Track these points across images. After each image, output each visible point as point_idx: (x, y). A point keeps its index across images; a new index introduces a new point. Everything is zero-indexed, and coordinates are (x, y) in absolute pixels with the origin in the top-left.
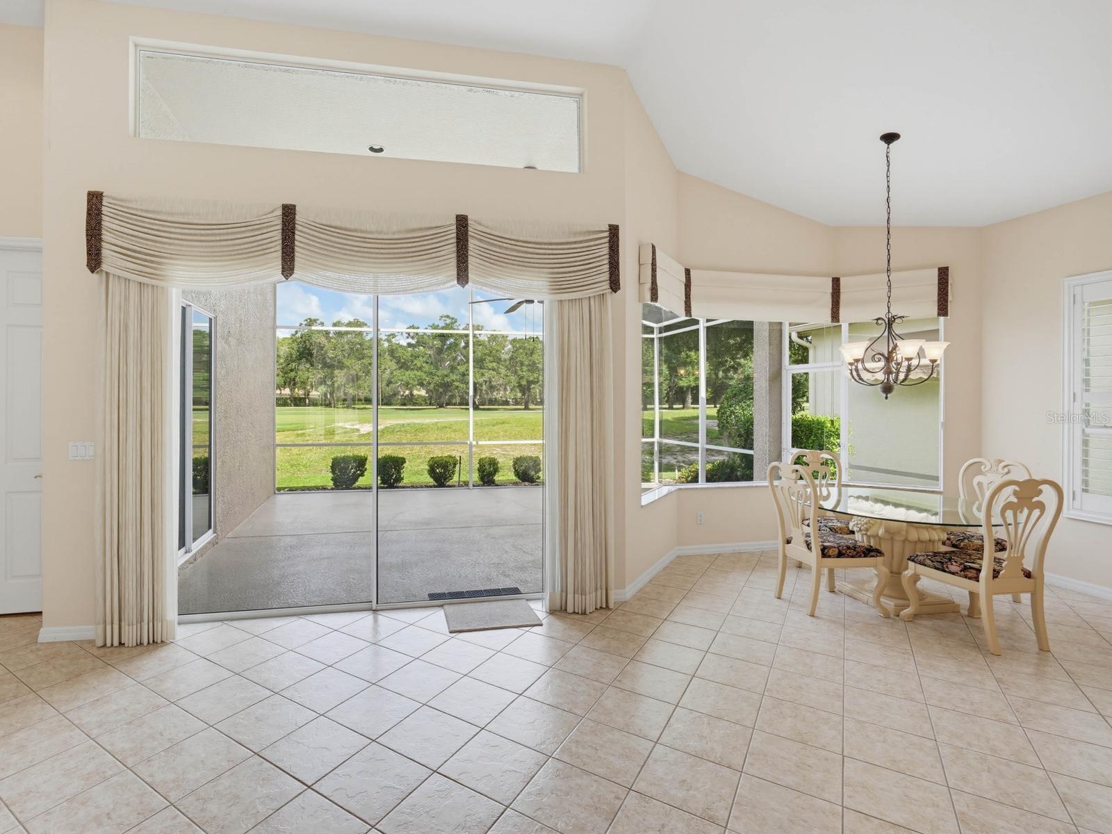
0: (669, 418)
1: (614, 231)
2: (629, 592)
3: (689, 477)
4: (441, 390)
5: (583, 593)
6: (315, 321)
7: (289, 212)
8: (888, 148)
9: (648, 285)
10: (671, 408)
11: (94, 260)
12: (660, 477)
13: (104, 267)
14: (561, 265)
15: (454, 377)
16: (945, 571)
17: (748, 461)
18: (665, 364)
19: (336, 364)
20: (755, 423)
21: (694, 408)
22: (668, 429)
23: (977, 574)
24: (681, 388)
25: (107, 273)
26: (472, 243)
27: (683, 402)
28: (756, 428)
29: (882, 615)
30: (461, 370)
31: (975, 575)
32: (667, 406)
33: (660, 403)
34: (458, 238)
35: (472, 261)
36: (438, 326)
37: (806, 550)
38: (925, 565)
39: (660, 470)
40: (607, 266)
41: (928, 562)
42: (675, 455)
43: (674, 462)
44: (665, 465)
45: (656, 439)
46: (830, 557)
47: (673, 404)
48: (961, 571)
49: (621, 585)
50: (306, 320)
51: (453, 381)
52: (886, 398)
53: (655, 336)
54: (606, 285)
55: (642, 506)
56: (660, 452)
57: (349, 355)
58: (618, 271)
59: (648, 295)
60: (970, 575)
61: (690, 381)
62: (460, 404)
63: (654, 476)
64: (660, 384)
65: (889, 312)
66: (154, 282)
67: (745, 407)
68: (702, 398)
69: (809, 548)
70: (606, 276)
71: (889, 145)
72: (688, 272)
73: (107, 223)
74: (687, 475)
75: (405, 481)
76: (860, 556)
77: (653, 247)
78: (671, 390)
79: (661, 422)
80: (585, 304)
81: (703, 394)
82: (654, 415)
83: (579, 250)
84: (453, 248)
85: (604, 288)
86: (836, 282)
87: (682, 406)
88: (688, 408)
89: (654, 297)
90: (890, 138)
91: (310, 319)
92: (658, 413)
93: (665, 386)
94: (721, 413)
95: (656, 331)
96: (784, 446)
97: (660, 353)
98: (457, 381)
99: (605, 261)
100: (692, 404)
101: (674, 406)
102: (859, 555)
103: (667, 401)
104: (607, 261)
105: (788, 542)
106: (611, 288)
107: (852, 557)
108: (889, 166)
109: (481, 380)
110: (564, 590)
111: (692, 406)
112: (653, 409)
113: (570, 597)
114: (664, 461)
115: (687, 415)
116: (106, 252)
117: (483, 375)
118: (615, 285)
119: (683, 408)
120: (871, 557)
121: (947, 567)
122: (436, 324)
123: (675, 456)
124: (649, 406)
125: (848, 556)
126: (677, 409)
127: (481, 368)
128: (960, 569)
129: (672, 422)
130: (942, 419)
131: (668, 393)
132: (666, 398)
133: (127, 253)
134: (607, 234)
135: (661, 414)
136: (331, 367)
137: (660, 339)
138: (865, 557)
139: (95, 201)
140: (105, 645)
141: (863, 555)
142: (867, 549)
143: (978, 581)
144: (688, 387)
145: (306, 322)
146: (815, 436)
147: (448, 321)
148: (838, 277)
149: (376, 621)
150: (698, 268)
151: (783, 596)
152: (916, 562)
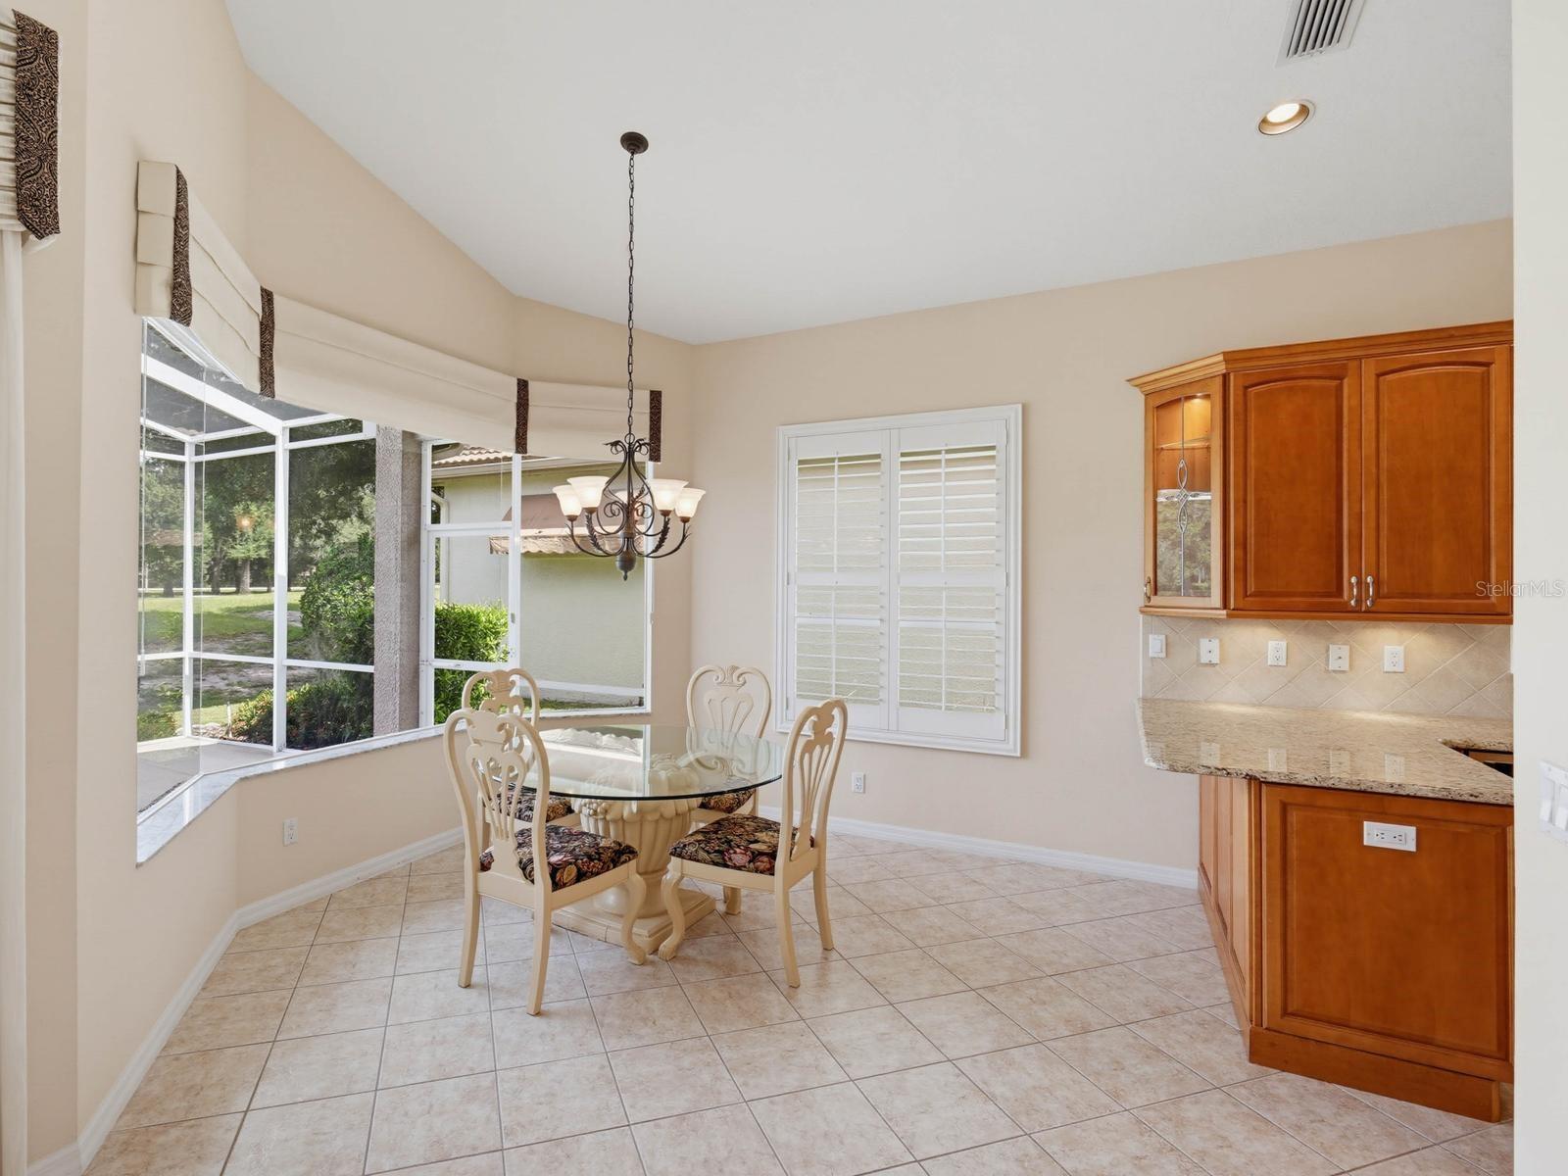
0: (215, 610)
1: (35, 40)
3: (253, 717)
8: (632, 159)
9: (163, 272)
10: (216, 592)
12: (195, 720)
16: (727, 866)
17: (364, 686)
18: (207, 522)
20: (377, 619)
21: (255, 592)
22: (210, 630)
23: (770, 863)
24: (234, 561)
27: (237, 582)
28: (378, 626)
29: (636, 962)
31: (768, 866)
32: (209, 589)
33: (196, 583)
37: (522, 881)
38: (698, 861)
39: (196, 705)
41: (702, 854)
42: (224, 672)
43: (221, 685)
44: (207, 691)
45: (188, 652)
46: (565, 885)
47: (219, 586)
48: (750, 862)
52: (626, 578)
53: (188, 458)
55: (139, 866)
56: (196, 671)
58: (53, 173)
59: (160, 296)
60: (762, 866)
61: (249, 551)
63: (182, 717)
64: (197, 550)
65: (630, 433)
67: (348, 592)
68: (280, 577)
69: (529, 876)
71: (633, 154)
72: (267, 298)
74: (249, 714)
76: (608, 868)
77: (181, 178)
78: (215, 565)
79: (197, 617)
81: (281, 568)
82: (182, 605)
86: (523, 386)
87: (234, 589)
88: (246, 592)
89: (182, 309)
90: (634, 143)
92: (190, 602)
93: (205, 557)
94: (307, 602)
95: (189, 450)
96: (423, 655)
97: (198, 503)
100: (252, 585)
101: (222, 589)
102: (605, 866)
103: (209, 582)
105: (485, 867)
106: (22, 216)
107: (597, 874)
108: (632, 190)
111: (252, 589)
112: (181, 594)
114: (203, 686)
115: (244, 604)
118: (36, 211)
119: (237, 592)
120: (620, 864)
121: (730, 859)
123: (224, 675)
124: (175, 589)
125: (594, 874)
126: (223, 594)
128: (748, 859)
129: (222, 616)
130: (650, 611)
131: (210, 569)
132: (208, 577)
135: (197, 605)
137: (198, 465)
138: (614, 866)
141: (611, 865)
142: (616, 852)
143: (773, 874)
144: (245, 560)
146: (466, 637)
148: (525, 379)
151: (474, 979)
152: (683, 858)
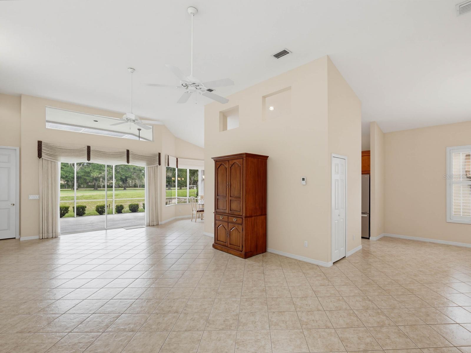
1: (160, 154)
2: (163, 222)
5: (153, 222)
7: (89, 148)
9: (167, 163)
11: (40, 155)
13: (42, 157)
14: (149, 160)
25: (42, 158)
26: (130, 156)
34: (127, 154)
35: (130, 159)
49: (161, 221)
54: (158, 164)
58: (161, 161)
59: (167, 165)
66: (55, 161)
70: (158, 162)
72: (177, 159)
73: (43, 148)
77: (168, 156)
80: (154, 168)
83: (153, 157)
84: (126, 156)
89: (168, 165)
99: (158, 159)
105: (193, 211)
110: (150, 222)
113: (151, 223)
116: (43, 154)
118: (160, 164)
125: (201, 212)
133: (47, 154)
134: (158, 155)
139: (40, 143)
140: (43, 238)
149: (106, 231)
150: (180, 158)
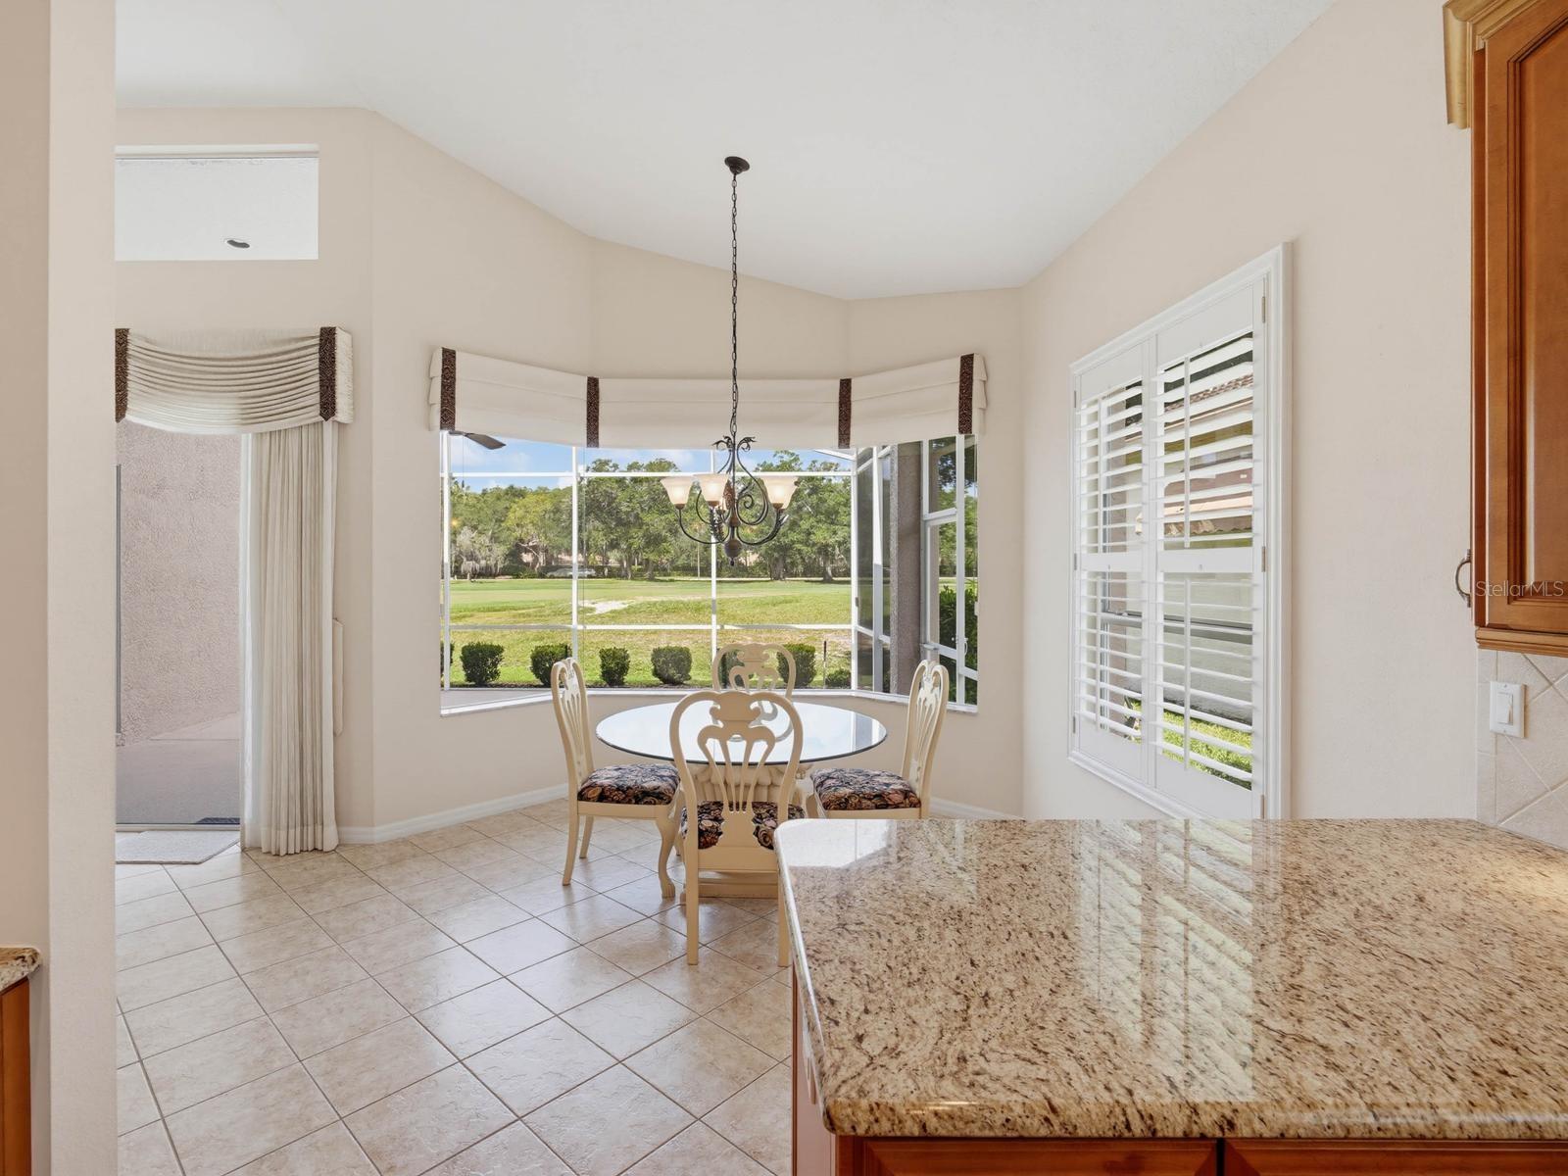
1: (328, 337)
4: (776, 555)
6: (606, 463)
8: (742, 179)
9: (438, 406)
14: (250, 387)
15: (793, 536)
19: (632, 519)
26: (132, 365)
30: (803, 527)
35: (132, 387)
36: (772, 465)
40: (318, 384)
46: (588, 799)
50: (595, 462)
51: (793, 542)
53: (852, 473)
55: (441, 716)
57: (650, 508)
58: (334, 390)
59: (437, 421)
62: (804, 574)
70: (316, 399)
72: (591, 382)
75: (501, 679)
76: (629, 802)
77: (447, 351)
83: (275, 366)
85: (311, 414)
89: (448, 422)
90: (737, 165)
91: (600, 460)
95: (852, 466)
98: (799, 542)
99: (315, 377)
102: (627, 800)
104: (317, 378)
106: (323, 414)
107: (618, 802)
109: (831, 541)
117: (835, 533)
118: (328, 409)
120: (646, 803)
122: (769, 462)
125: (613, 801)
127: (832, 523)
134: (317, 341)
136: (627, 524)
138: (637, 803)
141: (634, 801)
145: (594, 465)
147: (787, 458)
150: (610, 376)
